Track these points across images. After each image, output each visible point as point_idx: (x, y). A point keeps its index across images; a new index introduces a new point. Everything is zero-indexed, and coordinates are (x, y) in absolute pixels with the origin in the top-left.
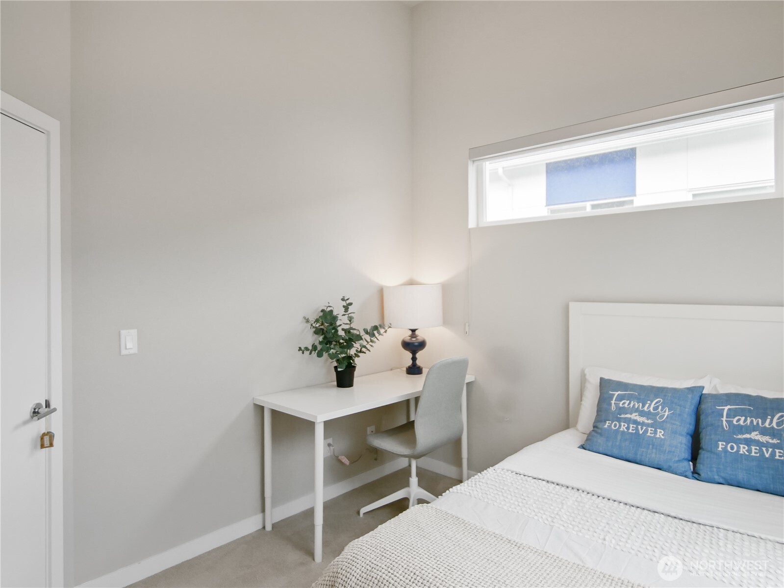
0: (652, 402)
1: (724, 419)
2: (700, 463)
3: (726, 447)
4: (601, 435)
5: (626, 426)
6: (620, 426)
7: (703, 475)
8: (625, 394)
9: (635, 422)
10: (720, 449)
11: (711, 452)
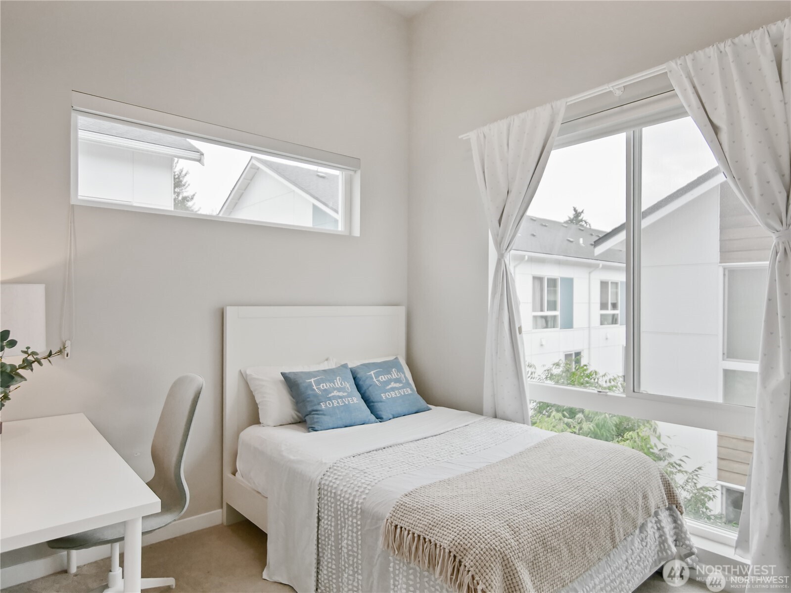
0: (337, 380)
1: (375, 380)
2: (379, 411)
3: (386, 396)
4: (324, 414)
5: (336, 402)
6: (333, 403)
7: (384, 417)
8: (318, 379)
9: (340, 397)
10: (384, 398)
11: (381, 402)
